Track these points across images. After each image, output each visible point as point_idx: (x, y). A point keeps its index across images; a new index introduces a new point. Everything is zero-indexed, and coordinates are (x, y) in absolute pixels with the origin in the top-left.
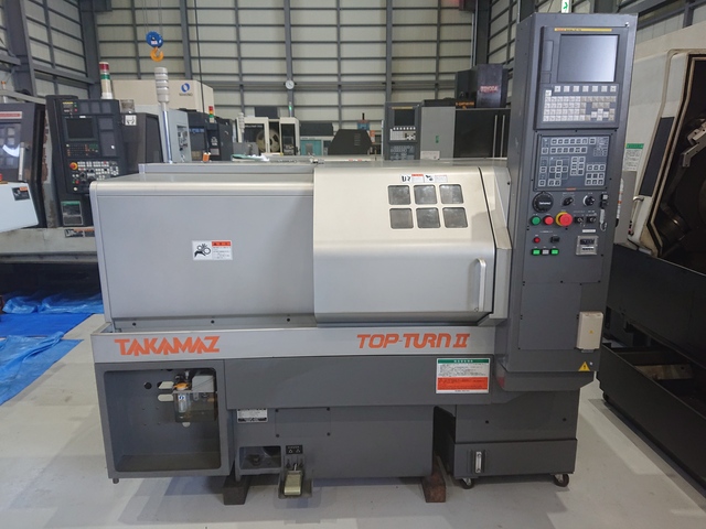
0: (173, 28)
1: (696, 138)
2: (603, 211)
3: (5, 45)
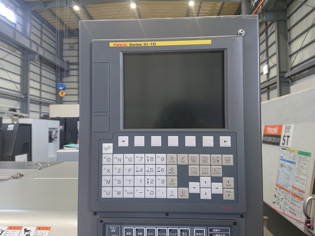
3: (19, 90)
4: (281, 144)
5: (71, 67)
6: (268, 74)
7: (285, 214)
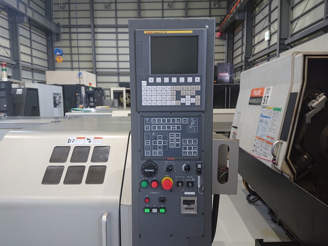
0: (89, 48)
1: (313, 105)
2: (199, 177)
3: (9, 56)
4: (262, 104)
5: (62, 30)
6: (269, 41)
7: (260, 158)
